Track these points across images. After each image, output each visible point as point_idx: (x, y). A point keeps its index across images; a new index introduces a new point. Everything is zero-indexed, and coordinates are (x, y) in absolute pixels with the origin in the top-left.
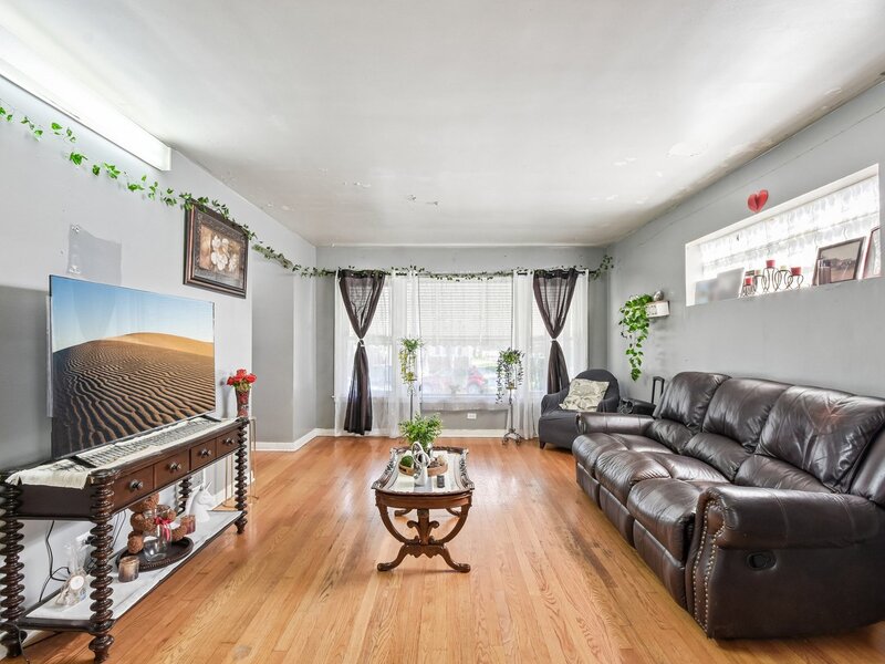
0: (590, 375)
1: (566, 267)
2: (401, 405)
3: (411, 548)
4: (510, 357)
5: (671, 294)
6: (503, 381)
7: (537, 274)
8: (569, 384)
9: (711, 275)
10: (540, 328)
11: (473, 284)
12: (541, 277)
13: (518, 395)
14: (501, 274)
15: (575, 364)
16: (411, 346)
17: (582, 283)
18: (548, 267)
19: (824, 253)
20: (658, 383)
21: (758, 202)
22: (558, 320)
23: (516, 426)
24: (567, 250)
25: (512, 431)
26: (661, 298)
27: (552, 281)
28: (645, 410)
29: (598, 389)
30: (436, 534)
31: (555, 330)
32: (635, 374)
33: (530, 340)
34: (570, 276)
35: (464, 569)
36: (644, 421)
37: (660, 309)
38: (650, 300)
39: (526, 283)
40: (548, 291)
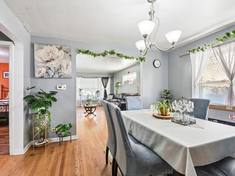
0: (111, 94)
1: (107, 76)
2: (78, 101)
3: (89, 113)
4: (98, 92)
5: (121, 82)
6: (97, 95)
8: (107, 96)
9: (125, 80)
10: (103, 87)
11: (91, 79)
12: (103, 78)
13: (99, 98)
14: (96, 77)
15: (108, 93)
16: (80, 90)
17: (109, 79)
19: (134, 80)
21: (129, 73)
22: (106, 85)
23: (99, 103)
24: (107, 74)
25: (98, 104)
26: (120, 83)
27: (105, 79)
28: (117, 99)
29: (112, 97)
30: (92, 111)
31: (105, 87)
32: (117, 94)
33: (101, 89)
34: (108, 78)
35: (96, 115)
36: (117, 100)
37: (120, 84)
38: (119, 83)
39: (100, 79)
40: (104, 81)
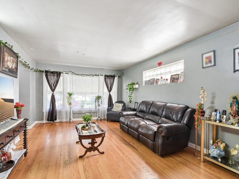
0: (118, 102)
1: (112, 74)
3: (89, 150)
4: (99, 98)
5: (139, 83)
6: (97, 104)
7: (106, 76)
8: (113, 105)
10: (106, 90)
11: (88, 77)
12: (106, 77)
13: (100, 108)
14: (96, 75)
15: (114, 100)
16: (70, 95)
17: (116, 79)
18: (108, 74)
19: (172, 76)
20: (136, 104)
21: (160, 64)
22: (111, 87)
23: (100, 116)
24: (110, 70)
25: (99, 117)
26: (137, 84)
27: (109, 78)
28: (134, 110)
29: (121, 105)
31: (110, 91)
32: (130, 102)
33: (103, 93)
34: (113, 77)
35: (103, 153)
37: (137, 86)
38: (134, 84)
39: (102, 78)
40: (108, 81)
